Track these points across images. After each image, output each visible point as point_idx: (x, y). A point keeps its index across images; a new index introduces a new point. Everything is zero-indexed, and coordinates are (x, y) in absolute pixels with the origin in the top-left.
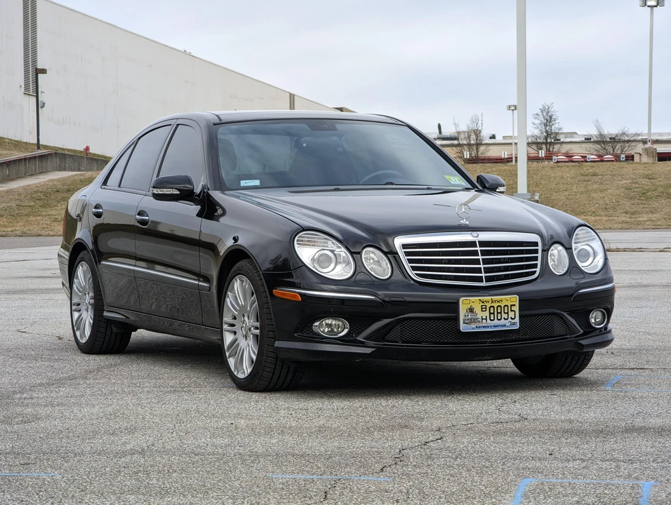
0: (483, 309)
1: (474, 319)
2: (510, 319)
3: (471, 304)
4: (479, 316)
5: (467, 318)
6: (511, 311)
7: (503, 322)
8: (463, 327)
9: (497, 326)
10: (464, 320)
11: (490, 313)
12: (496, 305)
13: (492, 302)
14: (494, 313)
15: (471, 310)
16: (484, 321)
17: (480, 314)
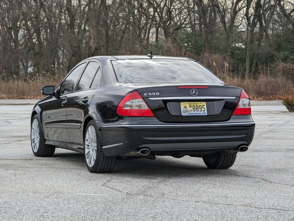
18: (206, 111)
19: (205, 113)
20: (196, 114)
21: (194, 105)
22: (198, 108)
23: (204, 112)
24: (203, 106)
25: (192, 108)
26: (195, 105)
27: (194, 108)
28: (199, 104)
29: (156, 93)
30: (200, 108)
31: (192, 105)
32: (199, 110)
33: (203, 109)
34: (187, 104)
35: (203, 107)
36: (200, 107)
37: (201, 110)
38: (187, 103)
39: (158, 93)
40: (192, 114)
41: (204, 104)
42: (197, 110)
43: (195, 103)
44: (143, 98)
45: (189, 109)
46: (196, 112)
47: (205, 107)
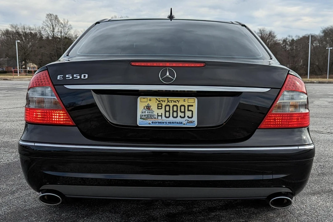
18: (195, 118)
19: (191, 122)
20: (170, 123)
21: (168, 104)
22: (177, 111)
23: (190, 120)
24: (188, 106)
25: (163, 111)
26: (171, 104)
27: (167, 109)
28: (182, 101)
29: (81, 76)
30: (183, 110)
31: (164, 104)
32: (180, 114)
33: (188, 114)
34: (153, 102)
35: (190, 108)
36: (183, 108)
37: (183, 116)
38: (153, 98)
39: (87, 75)
40: (161, 123)
41: (194, 102)
42: (175, 115)
43: (171, 99)
44: (54, 85)
45: (156, 111)
46: (171, 119)
47: (195, 109)
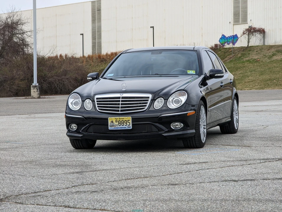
0: (116, 121)
1: (113, 125)
2: (127, 125)
3: (112, 120)
4: (115, 124)
5: (111, 125)
6: (128, 122)
7: (124, 126)
8: (110, 128)
9: (122, 128)
10: (110, 125)
11: (119, 123)
12: (121, 120)
13: (120, 119)
14: (120, 123)
15: (112, 122)
16: (117, 126)
17: (115, 123)
